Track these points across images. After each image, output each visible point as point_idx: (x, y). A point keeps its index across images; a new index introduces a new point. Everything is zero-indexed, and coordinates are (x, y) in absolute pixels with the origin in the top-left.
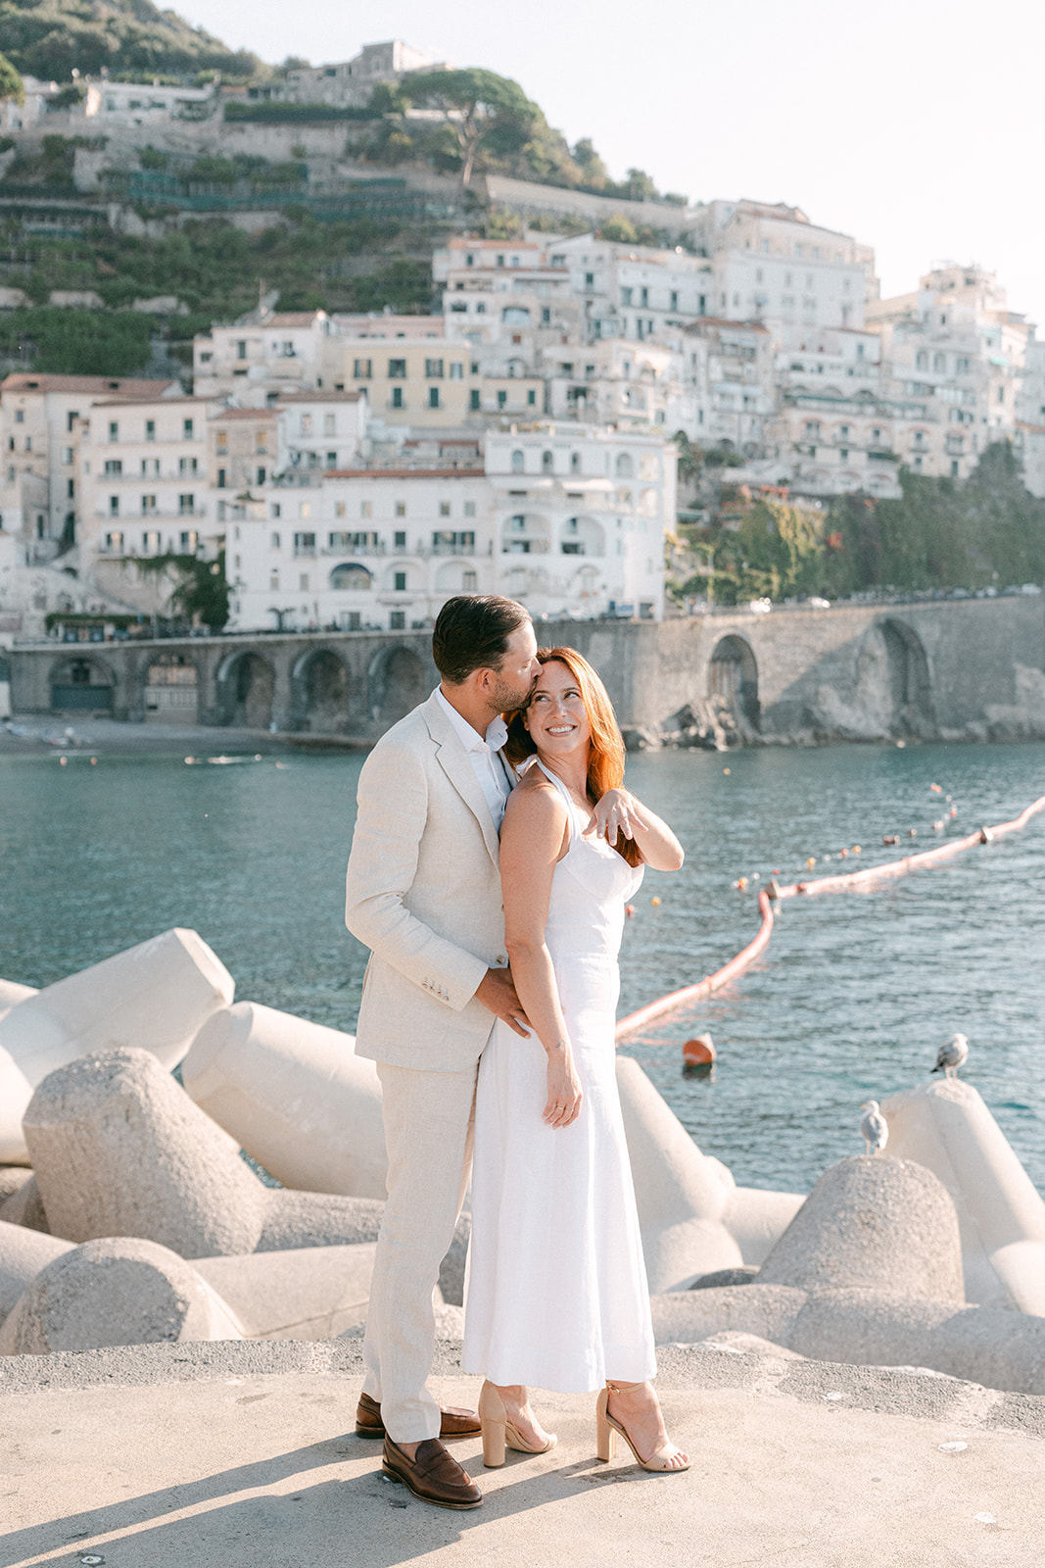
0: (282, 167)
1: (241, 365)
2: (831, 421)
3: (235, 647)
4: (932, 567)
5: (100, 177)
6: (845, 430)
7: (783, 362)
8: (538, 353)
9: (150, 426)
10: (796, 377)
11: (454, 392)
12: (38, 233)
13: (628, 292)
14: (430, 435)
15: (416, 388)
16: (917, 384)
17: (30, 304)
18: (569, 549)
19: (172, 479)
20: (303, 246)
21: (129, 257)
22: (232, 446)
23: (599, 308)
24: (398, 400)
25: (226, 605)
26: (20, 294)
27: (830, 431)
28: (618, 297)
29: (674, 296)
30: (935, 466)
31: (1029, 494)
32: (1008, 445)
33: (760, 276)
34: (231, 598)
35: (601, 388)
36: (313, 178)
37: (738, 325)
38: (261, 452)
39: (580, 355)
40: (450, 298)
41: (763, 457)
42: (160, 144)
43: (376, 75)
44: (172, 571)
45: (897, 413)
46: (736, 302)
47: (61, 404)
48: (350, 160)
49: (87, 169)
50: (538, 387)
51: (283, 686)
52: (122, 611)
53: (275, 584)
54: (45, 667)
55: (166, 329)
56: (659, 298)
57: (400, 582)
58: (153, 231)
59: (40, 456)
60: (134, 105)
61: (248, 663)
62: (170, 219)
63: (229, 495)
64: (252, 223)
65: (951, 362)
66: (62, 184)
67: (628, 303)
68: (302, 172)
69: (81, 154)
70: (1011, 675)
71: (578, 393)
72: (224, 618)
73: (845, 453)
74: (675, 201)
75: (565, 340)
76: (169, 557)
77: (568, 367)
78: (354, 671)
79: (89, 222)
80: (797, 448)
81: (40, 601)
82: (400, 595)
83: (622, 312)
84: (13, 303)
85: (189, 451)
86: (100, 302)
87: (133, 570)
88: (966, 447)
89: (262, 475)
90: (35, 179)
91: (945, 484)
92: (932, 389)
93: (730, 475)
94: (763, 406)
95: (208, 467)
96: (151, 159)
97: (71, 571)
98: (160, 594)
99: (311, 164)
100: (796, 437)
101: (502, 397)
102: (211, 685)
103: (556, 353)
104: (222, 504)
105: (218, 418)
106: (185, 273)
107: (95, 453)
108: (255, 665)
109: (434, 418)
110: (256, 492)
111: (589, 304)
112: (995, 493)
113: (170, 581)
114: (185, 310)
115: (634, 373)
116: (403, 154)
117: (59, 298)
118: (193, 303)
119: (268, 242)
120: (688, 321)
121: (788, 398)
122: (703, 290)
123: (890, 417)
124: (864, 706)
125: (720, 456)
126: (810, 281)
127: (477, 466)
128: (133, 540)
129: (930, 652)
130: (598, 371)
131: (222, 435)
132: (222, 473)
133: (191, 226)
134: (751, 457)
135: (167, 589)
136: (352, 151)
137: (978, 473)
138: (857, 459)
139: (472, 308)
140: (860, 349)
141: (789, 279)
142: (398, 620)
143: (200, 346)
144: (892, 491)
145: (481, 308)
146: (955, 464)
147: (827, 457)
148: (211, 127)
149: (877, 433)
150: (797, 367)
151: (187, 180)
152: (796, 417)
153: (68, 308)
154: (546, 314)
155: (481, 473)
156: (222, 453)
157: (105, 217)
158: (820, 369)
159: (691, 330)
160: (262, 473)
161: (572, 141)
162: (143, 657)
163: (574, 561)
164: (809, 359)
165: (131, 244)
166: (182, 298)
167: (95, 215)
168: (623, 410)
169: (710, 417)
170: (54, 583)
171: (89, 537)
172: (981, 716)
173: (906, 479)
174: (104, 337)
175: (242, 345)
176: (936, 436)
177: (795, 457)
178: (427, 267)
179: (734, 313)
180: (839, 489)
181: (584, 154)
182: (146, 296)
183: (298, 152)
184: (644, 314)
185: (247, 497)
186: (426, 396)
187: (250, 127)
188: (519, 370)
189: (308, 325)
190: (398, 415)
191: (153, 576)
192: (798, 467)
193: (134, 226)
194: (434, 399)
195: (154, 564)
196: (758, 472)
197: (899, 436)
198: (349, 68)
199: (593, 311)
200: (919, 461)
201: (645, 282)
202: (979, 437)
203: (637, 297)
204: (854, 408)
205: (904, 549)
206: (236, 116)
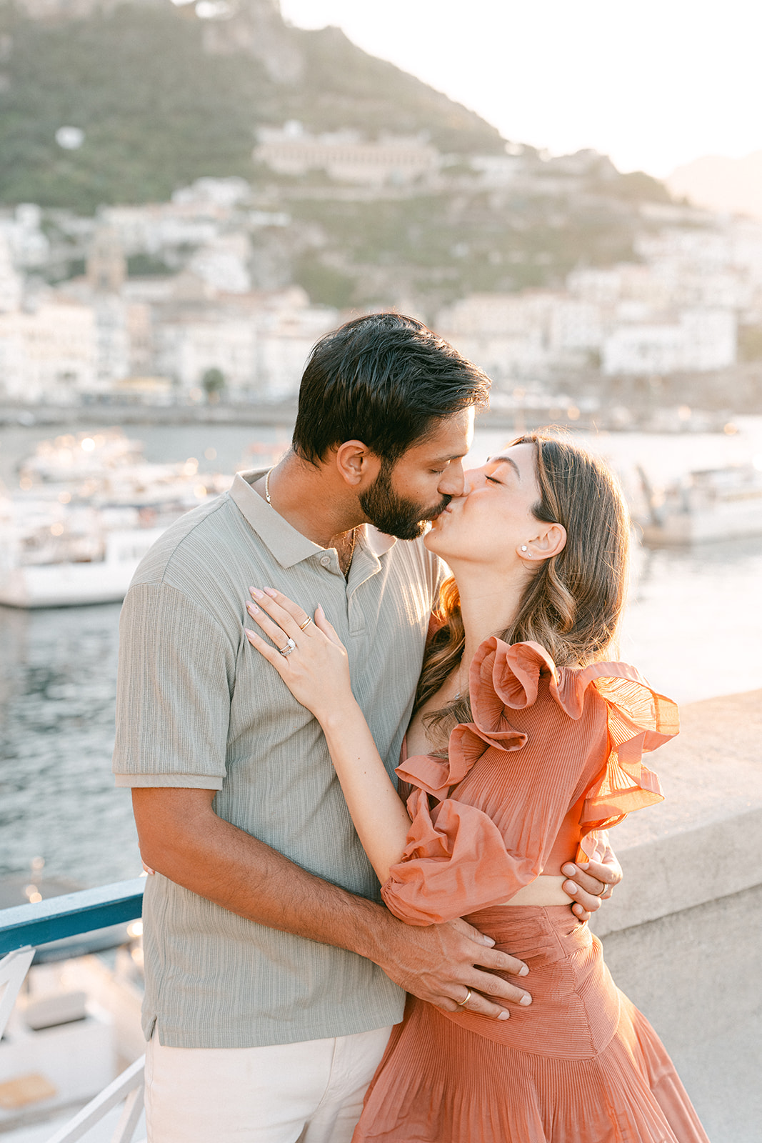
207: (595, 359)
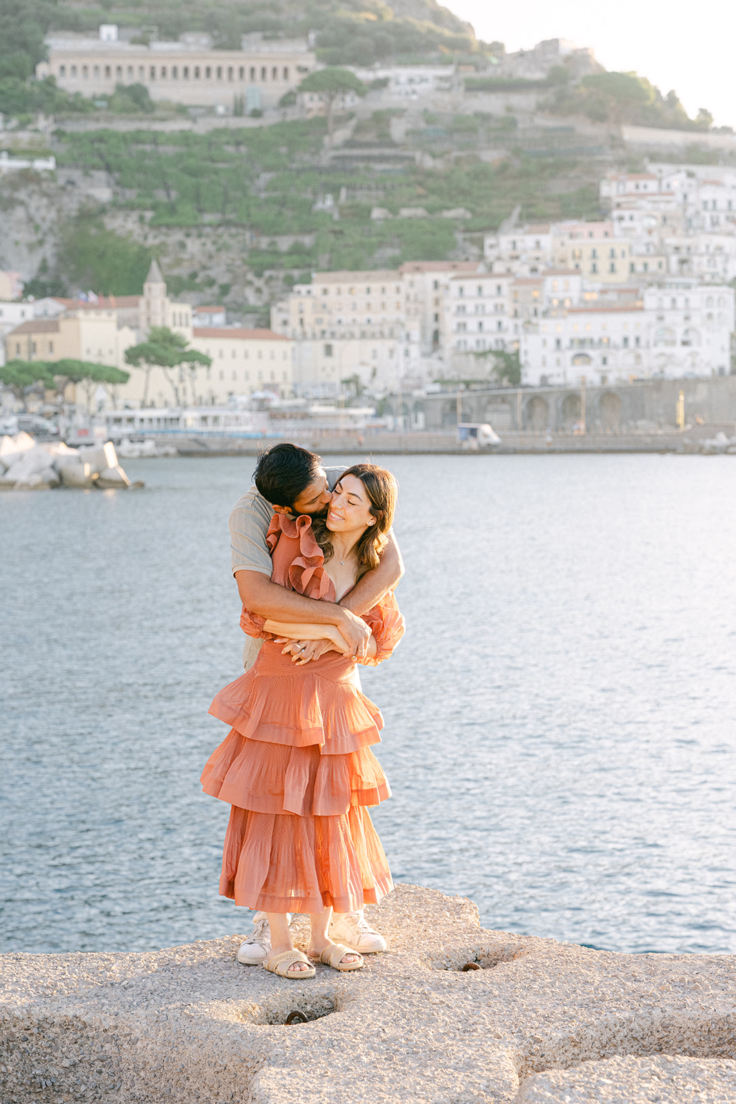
0: (502, 119)
1: (515, 253)
3: (529, 394)
5: (407, 134)
8: (662, 241)
9: (480, 289)
11: (622, 266)
12: (383, 171)
13: (705, 203)
14: (613, 287)
15: (603, 265)
17: (390, 216)
18: (685, 343)
19: (492, 315)
20: (525, 174)
21: (431, 182)
22: (521, 298)
23: (691, 210)
24: (595, 270)
25: (520, 374)
26: (385, 211)
28: (700, 206)
34: (523, 371)
35: (696, 259)
36: (521, 126)
38: (535, 301)
39: (685, 242)
40: (614, 212)
42: (431, 107)
43: (549, 57)
44: (492, 358)
47: (429, 277)
48: (540, 113)
49: (398, 129)
50: (663, 260)
51: (553, 411)
52: (468, 378)
53: (544, 363)
54: (439, 405)
55: (462, 227)
56: (722, 205)
57: (605, 361)
58: (440, 164)
59: (422, 302)
60: (411, 81)
61: (535, 400)
62: (446, 156)
63: (520, 322)
64: (491, 156)
66: (385, 140)
67: (705, 208)
68: (513, 123)
69: (394, 121)
71: (683, 262)
72: (519, 379)
74: (726, 130)
75: (675, 233)
76: (490, 351)
77: (677, 249)
79: (407, 163)
81: (430, 374)
82: (604, 368)
83: (703, 213)
84: (382, 216)
85: (499, 301)
86: (426, 213)
87: (472, 358)
89: (536, 314)
90: (370, 137)
95: (509, 308)
96: (429, 117)
97: (441, 359)
98: (486, 369)
99: (518, 117)
101: (646, 265)
102: (518, 413)
103: (672, 241)
104: (516, 326)
105: (513, 284)
106: (465, 193)
107: (451, 301)
108: (537, 402)
109: (613, 279)
110: (534, 321)
111: (685, 210)
113: (490, 364)
114: (469, 215)
115: (711, 249)
116: (572, 111)
117: (405, 213)
118: (472, 211)
119: (503, 168)
127: (639, 304)
128: (472, 343)
130: (693, 250)
131: (515, 293)
132: (516, 312)
133: (458, 160)
135: (489, 366)
136: (540, 108)
139: (627, 218)
142: (604, 379)
143: (489, 241)
145: (631, 218)
148: (458, 95)
151: (451, 131)
153: (410, 218)
154: (665, 219)
155: (641, 309)
156: (516, 302)
157: (414, 160)
160: (535, 310)
161: (664, 94)
162: (484, 400)
163: (687, 350)
165: (429, 174)
166: (467, 209)
167: (409, 158)
168: (706, 269)
170: (436, 365)
171: (449, 341)
174: (434, 234)
175: (514, 242)
178: (596, 186)
181: (672, 100)
182: (448, 208)
183: (509, 109)
184: (715, 214)
185: (529, 322)
186: (609, 268)
187: (480, 94)
188: (652, 250)
189: (547, 232)
190: (595, 277)
191: (482, 360)
193: (429, 163)
194: (613, 269)
195: (482, 355)
198: (533, 52)
199: (687, 215)
201: (715, 197)
203: (710, 205)
206: (473, 87)
207: (510, 368)
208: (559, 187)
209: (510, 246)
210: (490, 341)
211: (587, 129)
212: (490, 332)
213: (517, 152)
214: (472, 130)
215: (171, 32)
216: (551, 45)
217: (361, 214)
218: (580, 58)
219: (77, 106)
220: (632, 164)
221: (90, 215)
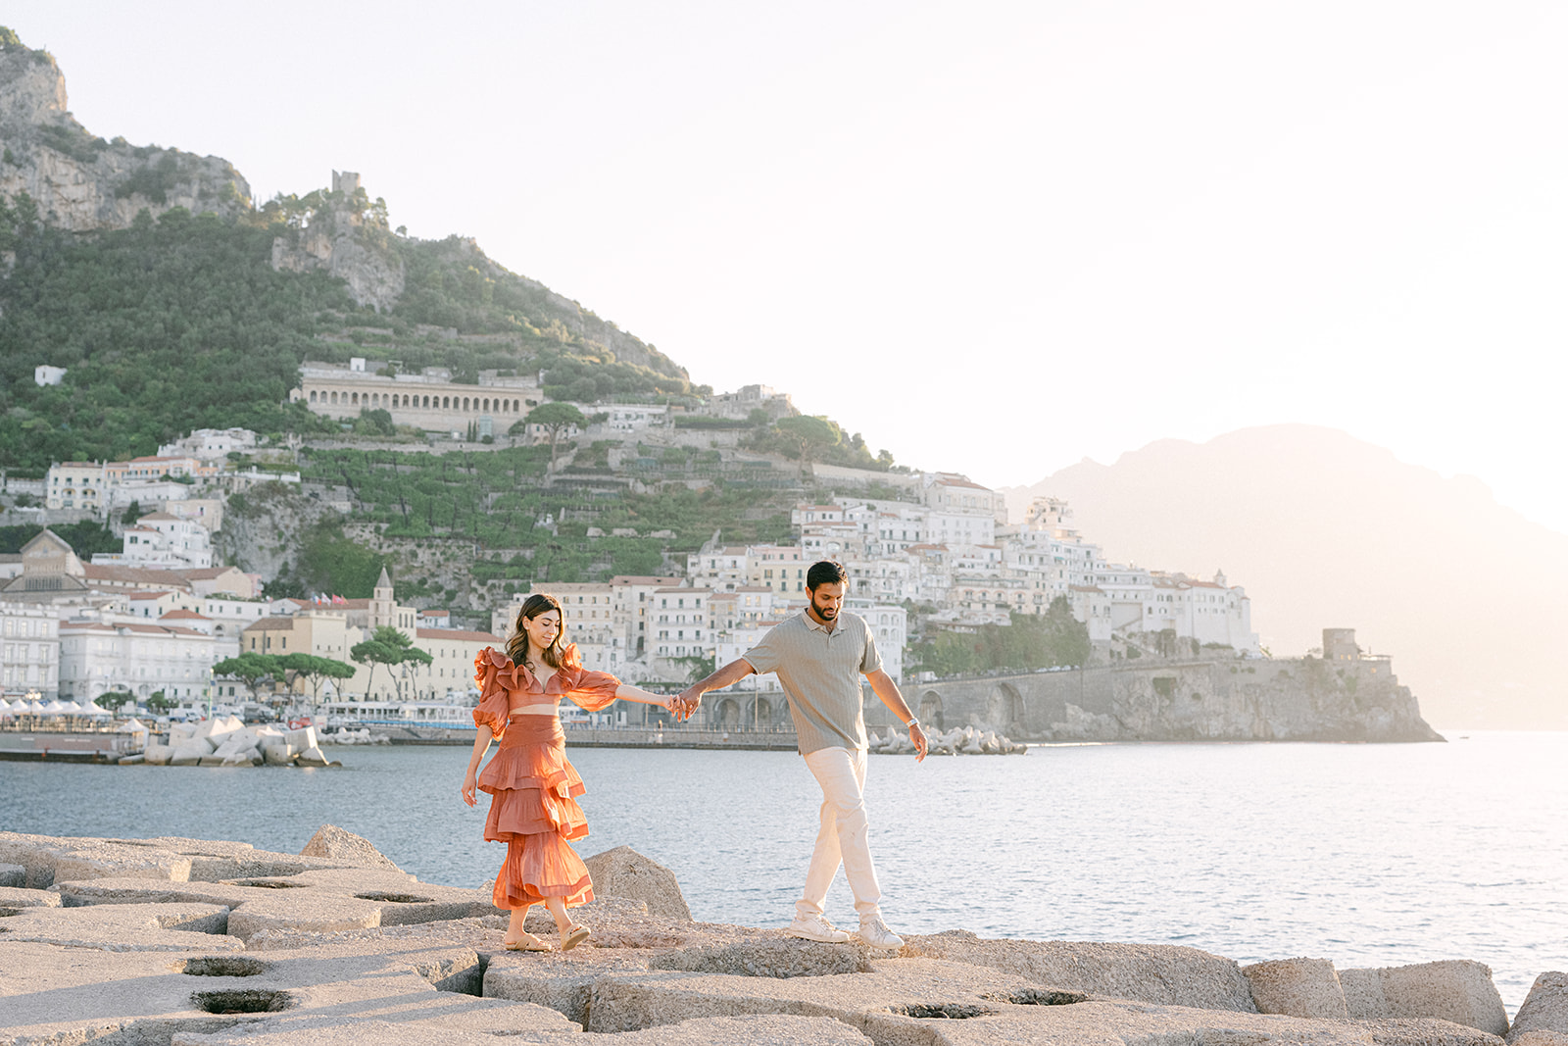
0: (708, 453)
1: (714, 571)
2: (977, 591)
4: (1027, 657)
5: (622, 463)
6: (984, 594)
7: (955, 563)
9: (681, 602)
10: (961, 570)
12: (600, 495)
13: (883, 532)
14: (799, 604)
15: (792, 584)
16: (1019, 571)
17: (604, 535)
19: (691, 625)
20: (726, 502)
21: (642, 506)
22: (717, 611)
23: (870, 539)
24: (784, 588)
26: (600, 530)
27: (977, 596)
28: (879, 535)
29: (904, 533)
30: (1029, 609)
31: (1076, 621)
32: (1065, 597)
33: (944, 523)
35: (873, 581)
36: (724, 459)
37: (934, 546)
38: (730, 614)
40: (804, 539)
41: (946, 608)
42: (644, 441)
43: (751, 400)
44: (690, 663)
45: (1010, 585)
46: (933, 536)
47: (636, 590)
48: (741, 449)
49: (614, 459)
52: (668, 681)
55: (668, 547)
58: (650, 491)
59: (629, 612)
60: (628, 417)
62: (657, 484)
63: (716, 632)
64: (697, 485)
65: (1036, 559)
66: (603, 467)
67: (883, 538)
68: (718, 456)
69: (611, 451)
70: (1065, 708)
71: (862, 583)
73: (984, 605)
74: (904, 470)
75: (855, 557)
76: (689, 657)
77: (857, 571)
78: (774, 707)
79: (621, 488)
80: (961, 604)
81: (634, 676)
83: (881, 542)
84: (597, 534)
85: (698, 613)
86: (636, 533)
87: (672, 662)
88: (1044, 599)
89: (730, 625)
90: (589, 464)
91: (1033, 618)
92: (1026, 573)
93: (931, 617)
94: (946, 584)
95: (707, 620)
96: (642, 449)
97: (644, 663)
98: (684, 673)
99: (722, 452)
100: (961, 599)
102: (712, 712)
104: (713, 635)
105: (711, 598)
106: (671, 517)
107: (655, 612)
108: (729, 704)
109: (799, 596)
110: (728, 631)
111: (865, 538)
112: (1058, 621)
113: (689, 668)
114: (674, 536)
115: (887, 573)
116: (769, 449)
117: (617, 532)
118: (678, 533)
119: (707, 496)
120: (911, 545)
121: (956, 580)
122: (917, 530)
123: (1006, 587)
124: (992, 722)
125: (927, 609)
126: (968, 523)
128: (672, 650)
129: (1024, 698)
130: (871, 573)
131: (713, 606)
132: (713, 622)
133: (667, 488)
134: (941, 607)
135: (687, 671)
136: (742, 444)
137: (1050, 612)
138: (991, 607)
139: (814, 544)
140: (992, 555)
141: (958, 523)
143: (692, 559)
144: (1006, 622)
145: (818, 544)
146: (1038, 608)
147: (976, 607)
148: (669, 430)
149: (1000, 595)
150: (961, 566)
151: (662, 463)
152: (961, 589)
153: (621, 536)
156: (713, 614)
157: (628, 486)
158: (973, 566)
159: (912, 551)
160: (730, 622)
161: (851, 436)
164: (967, 561)
165: (641, 499)
166: (672, 530)
167: (623, 484)
168: (882, 591)
169: (921, 590)
170: (640, 669)
171: (652, 648)
172: (1049, 728)
173: (1014, 616)
175: (713, 561)
176: (1028, 595)
177: (961, 608)
178: (788, 514)
179: (932, 541)
180: (982, 623)
181: (858, 441)
182: (656, 530)
183: (714, 445)
184: (891, 542)
185: (724, 633)
186: (796, 586)
187: (689, 431)
189: (742, 553)
190: (784, 594)
191: (681, 666)
192: (962, 612)
193: (641, 489)
195: (681, 660)
196: (944, 615)
197: (1010, 597)
198: (737, 396)
199: (867, 542)
200: (1020, 607)
201: (891, 528)
202: (1051, 594)
204: (989, 584)
205: (1013, 649)
206: (683, 425)
208: (755, 514)
209: (710, 564)
210: (689, 649)
211: (781, 464)
212: (689, 641)
213: (719, 482)
214: (681, 462)
215: (415, 365)
216: (752, 391)
217: (578, 532)
218: (778, 403)
219: (326, 428)
220: (820, 497)
221: (331, 524)
